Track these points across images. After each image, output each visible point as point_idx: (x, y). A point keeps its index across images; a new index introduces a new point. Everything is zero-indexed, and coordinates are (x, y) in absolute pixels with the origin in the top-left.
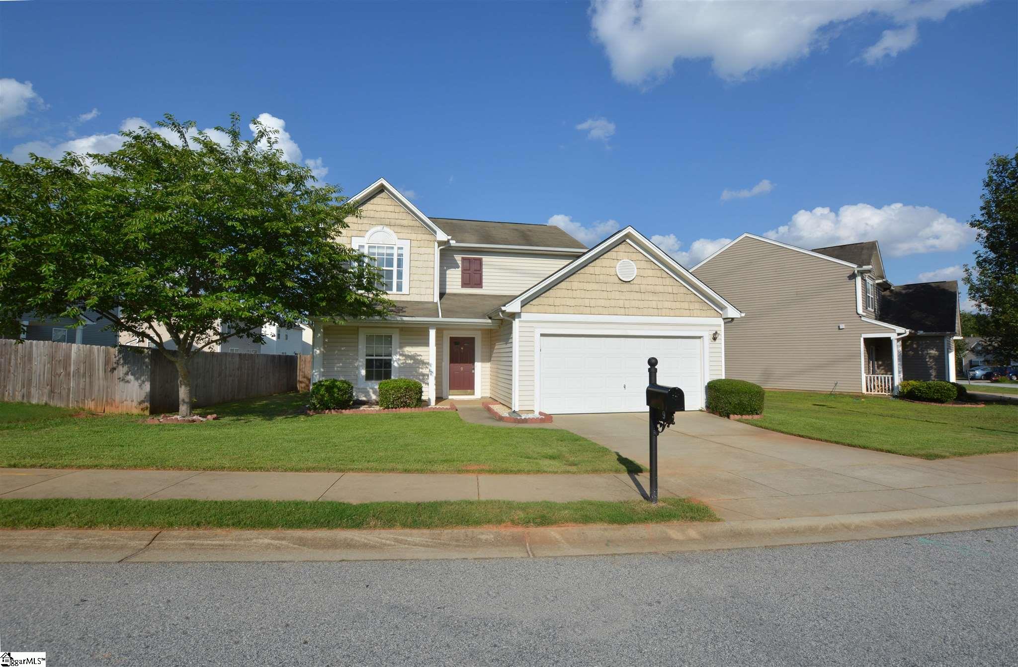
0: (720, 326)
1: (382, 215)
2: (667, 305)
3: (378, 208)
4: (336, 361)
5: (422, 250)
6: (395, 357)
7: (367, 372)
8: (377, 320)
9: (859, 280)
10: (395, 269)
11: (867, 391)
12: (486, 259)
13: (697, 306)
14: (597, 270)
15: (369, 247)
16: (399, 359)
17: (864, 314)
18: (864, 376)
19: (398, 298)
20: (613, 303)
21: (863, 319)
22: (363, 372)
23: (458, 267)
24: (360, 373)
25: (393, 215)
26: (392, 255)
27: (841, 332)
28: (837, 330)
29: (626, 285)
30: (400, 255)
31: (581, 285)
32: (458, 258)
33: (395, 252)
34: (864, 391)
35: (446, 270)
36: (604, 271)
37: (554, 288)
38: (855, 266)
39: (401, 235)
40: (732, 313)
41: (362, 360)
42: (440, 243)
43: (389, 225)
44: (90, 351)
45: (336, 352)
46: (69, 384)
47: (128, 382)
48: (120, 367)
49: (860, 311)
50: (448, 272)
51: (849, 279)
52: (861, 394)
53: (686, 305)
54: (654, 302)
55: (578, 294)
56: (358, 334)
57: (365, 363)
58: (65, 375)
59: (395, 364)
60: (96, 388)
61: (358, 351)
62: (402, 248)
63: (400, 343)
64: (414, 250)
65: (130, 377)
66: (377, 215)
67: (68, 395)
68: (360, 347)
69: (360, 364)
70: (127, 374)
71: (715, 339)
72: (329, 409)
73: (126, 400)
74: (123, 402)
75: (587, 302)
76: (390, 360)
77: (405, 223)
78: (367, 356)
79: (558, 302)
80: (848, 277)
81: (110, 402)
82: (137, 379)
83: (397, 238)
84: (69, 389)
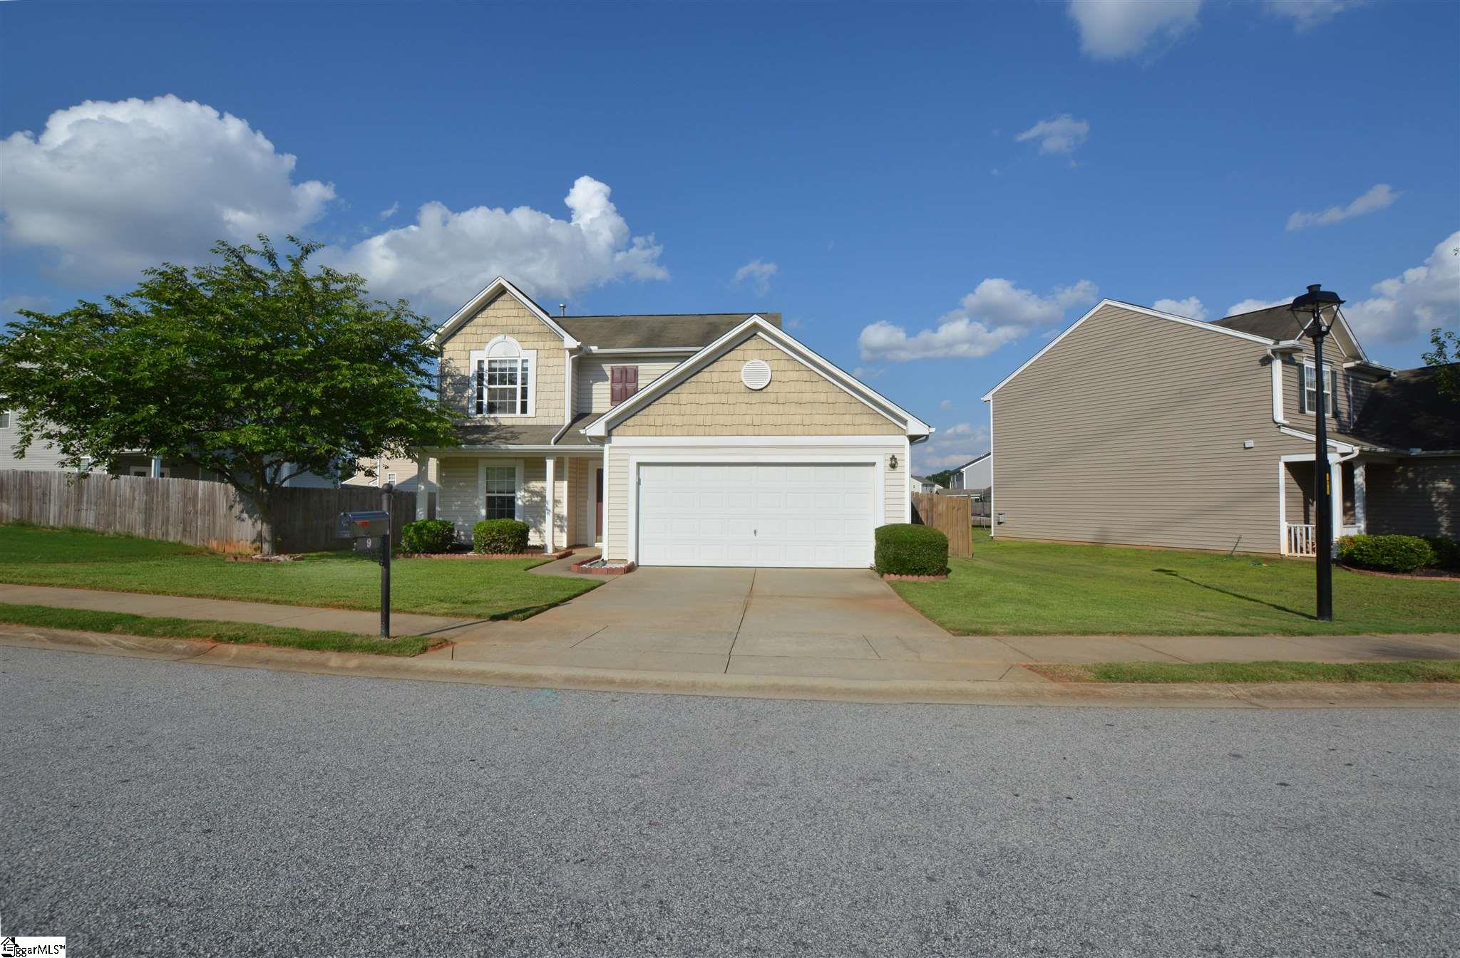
0: (903, 447)
1: (504, 321)
2: (818, 419)
3: (500, 313)
4: (454, 499)
5: (551, 362)
6: (519, 494)
7: (488, 512)
8: (480, 449)
9: (1277, 365)
10: (519, 387)
11: (1290, 550)
12: (642, 367)
13: (866, 419)
14: (715, 376)
15: (490, 362)
16: (524, 497)
17: (1286, 422)
18: (1284, 526)
19: (522, 422)
20: (736, 419)
21: (1283, 430)
22: (483, 512)
23: (607, 380)
24: (479, 513)
25: (517, 321)
26: (515, 369)
27: (1248, 453)
28: (1242, 450)
29: (757, 395)
30: (525, 369)
31: (692, 398)
32: (607, 368)
33: (519, 366)
34: (1284, 550)
35: (592, 384)
36: (725, 376)
37: (656, 403)
38: (1270, 342)
39: (526, 345)
40: (916, 427)
41: (481, 497)
42: (572, 351)
43: (512, 333)
44: (213, 487)
45: (454, 488)
46: (197, 523)
47: (243, 520)
48: (237, 505)
49: (1279, 417)
50: (594, 386)
51: (1262, 365)
52: (1279, 556)
53: (848, 419)
54: (798, 417)
55: (688, 409)
56: (477, 467)
57: (485, 500)
58: (194, 514)
59: (519, 502)
60: (218, 525)
61: (477, 487)
62: (527, 361)
63: (525, 477)
64: (541, 362)
65: (245, 515)
66: (499, 322)
67: (196, 535)
68: (480, 482)
69: (480, 502)
70: (242, 512)
71: (893, 466)
72: (418, 552)
73: (242, 539)
74: (239, 542)
75: (699, 419)
76: (514, 498)
77: (531, 329)
78: (488, 492)
79: (659, 421)
80: (1260, 361)
81: (229, 541)
82: (250, 517)
83: (520, 349)
84: (197, 528)
